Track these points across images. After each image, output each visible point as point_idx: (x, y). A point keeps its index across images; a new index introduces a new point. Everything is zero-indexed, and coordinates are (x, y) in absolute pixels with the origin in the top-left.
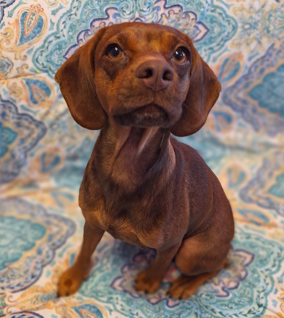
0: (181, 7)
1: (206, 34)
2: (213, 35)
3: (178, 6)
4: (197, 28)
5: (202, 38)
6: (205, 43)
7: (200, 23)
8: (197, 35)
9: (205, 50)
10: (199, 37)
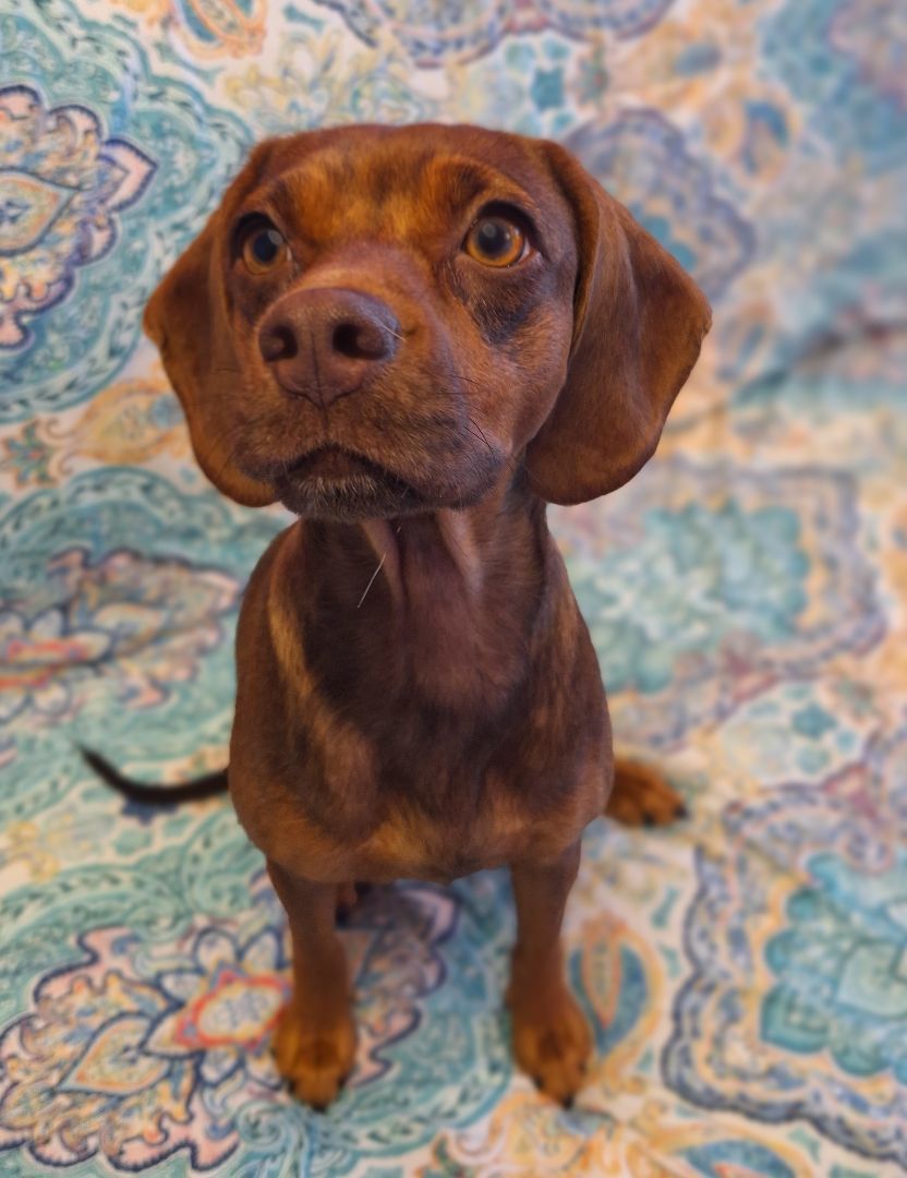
0: (34, 94)
1: (148, 178)
2: (176, 181)
3: (22, 89)
4: (112, 162)
5: (138, 193)
6: (153, 211)
7: (114, 142)
8: (117, 185)
9: (160, 235)
10: (125, 191)
